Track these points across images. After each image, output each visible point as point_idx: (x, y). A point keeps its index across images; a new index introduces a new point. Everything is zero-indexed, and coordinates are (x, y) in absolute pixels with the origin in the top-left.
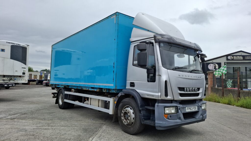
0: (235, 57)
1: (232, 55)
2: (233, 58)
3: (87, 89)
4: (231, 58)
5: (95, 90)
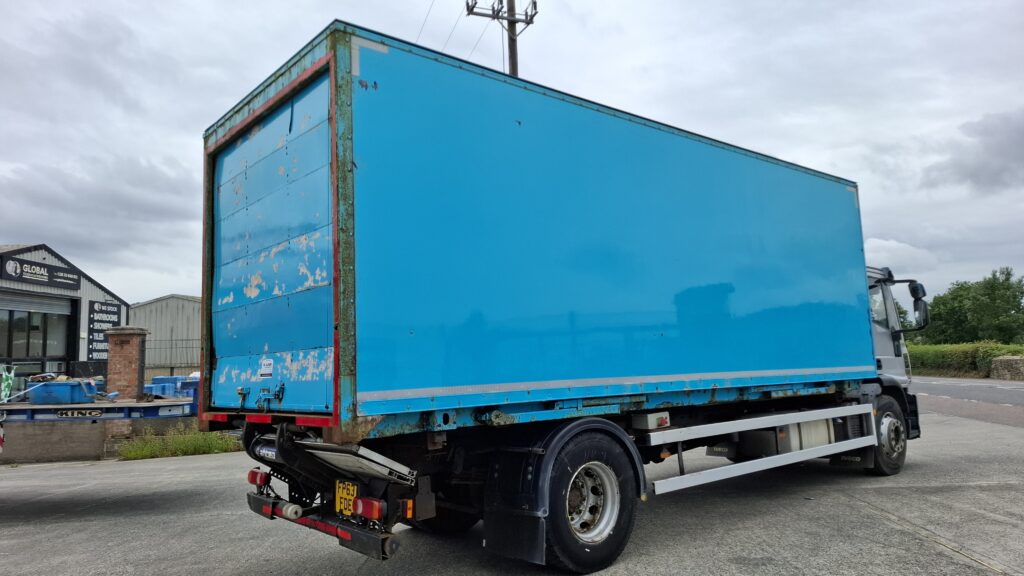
0: (26, 268)
1: (18, 257)
2: (22, 271)
3: (790, 393)
4: (15, 272)
5: (823, 390)
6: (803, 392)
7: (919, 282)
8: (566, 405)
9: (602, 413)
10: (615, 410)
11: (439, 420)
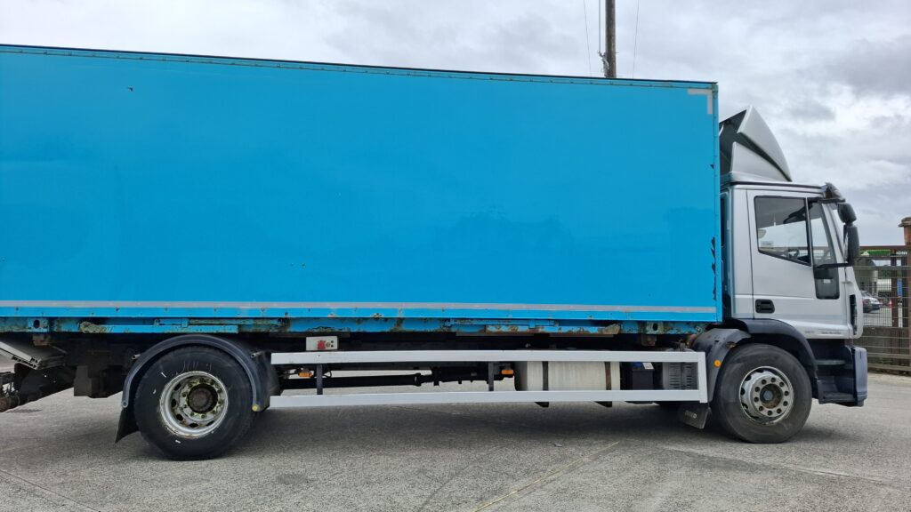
6: (547, 329)
7: (847, 202)
8: (166, 322)
9: (215, 332)
10: (234, 330)
11: (31, 324)
